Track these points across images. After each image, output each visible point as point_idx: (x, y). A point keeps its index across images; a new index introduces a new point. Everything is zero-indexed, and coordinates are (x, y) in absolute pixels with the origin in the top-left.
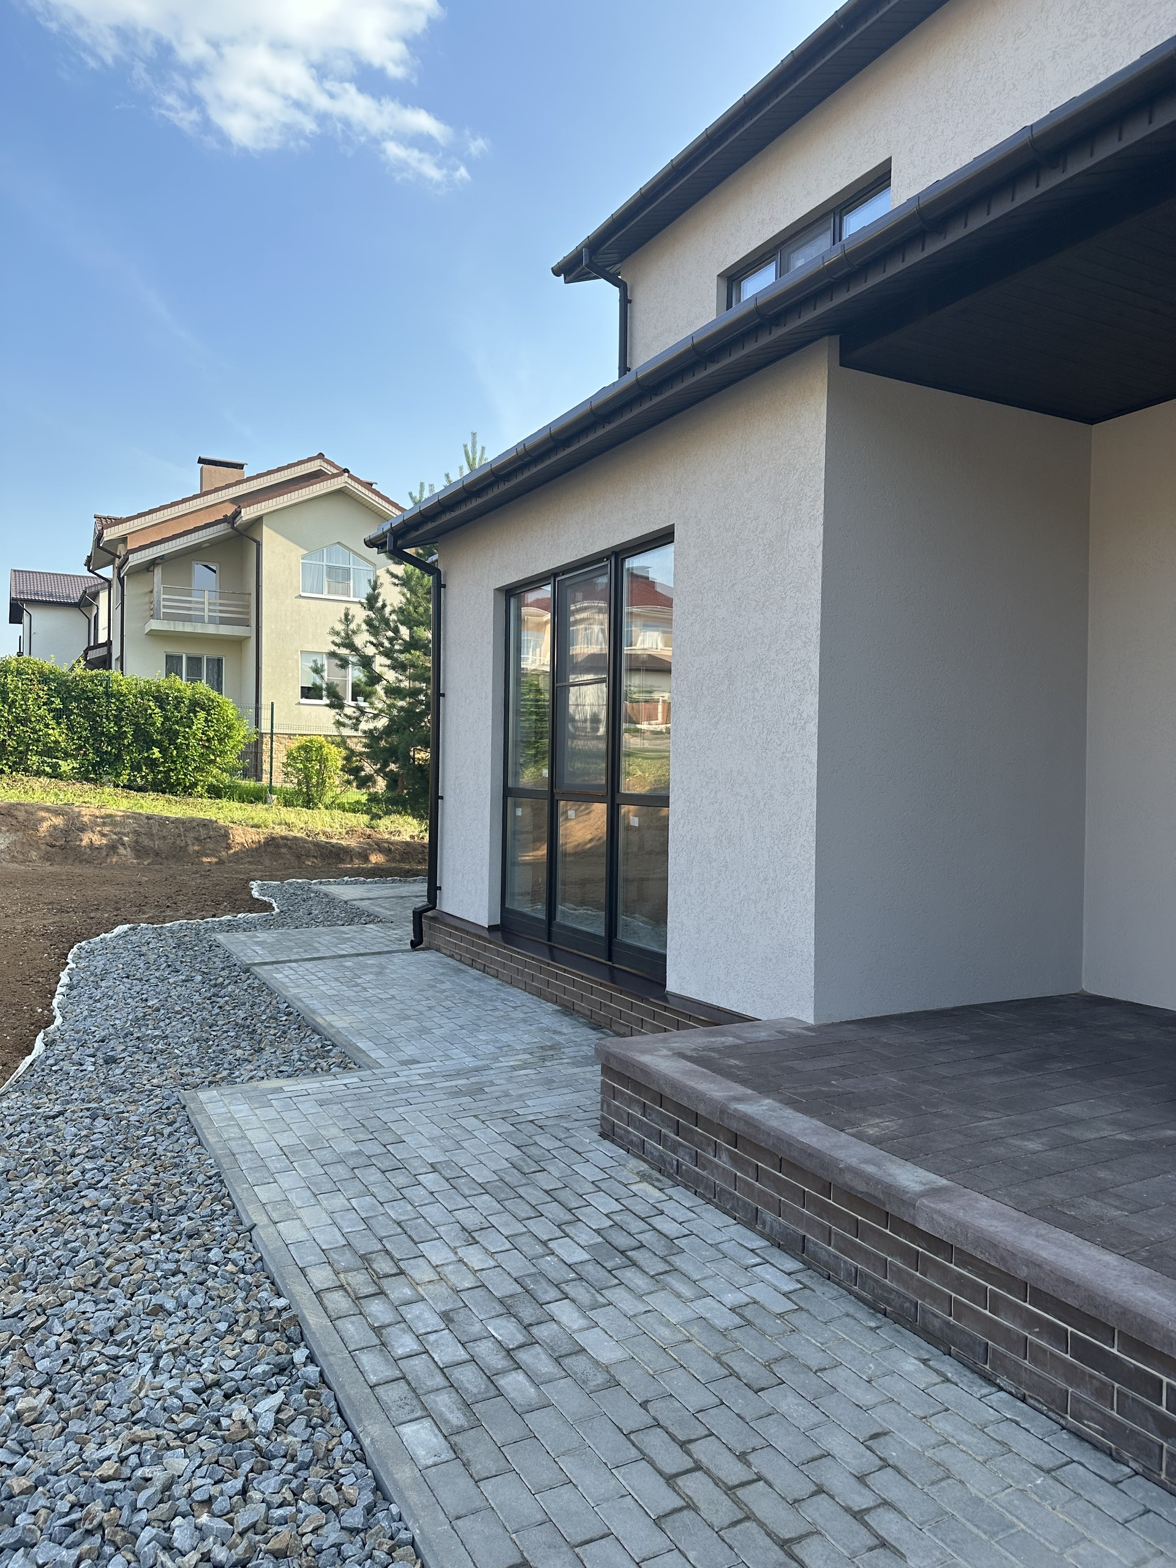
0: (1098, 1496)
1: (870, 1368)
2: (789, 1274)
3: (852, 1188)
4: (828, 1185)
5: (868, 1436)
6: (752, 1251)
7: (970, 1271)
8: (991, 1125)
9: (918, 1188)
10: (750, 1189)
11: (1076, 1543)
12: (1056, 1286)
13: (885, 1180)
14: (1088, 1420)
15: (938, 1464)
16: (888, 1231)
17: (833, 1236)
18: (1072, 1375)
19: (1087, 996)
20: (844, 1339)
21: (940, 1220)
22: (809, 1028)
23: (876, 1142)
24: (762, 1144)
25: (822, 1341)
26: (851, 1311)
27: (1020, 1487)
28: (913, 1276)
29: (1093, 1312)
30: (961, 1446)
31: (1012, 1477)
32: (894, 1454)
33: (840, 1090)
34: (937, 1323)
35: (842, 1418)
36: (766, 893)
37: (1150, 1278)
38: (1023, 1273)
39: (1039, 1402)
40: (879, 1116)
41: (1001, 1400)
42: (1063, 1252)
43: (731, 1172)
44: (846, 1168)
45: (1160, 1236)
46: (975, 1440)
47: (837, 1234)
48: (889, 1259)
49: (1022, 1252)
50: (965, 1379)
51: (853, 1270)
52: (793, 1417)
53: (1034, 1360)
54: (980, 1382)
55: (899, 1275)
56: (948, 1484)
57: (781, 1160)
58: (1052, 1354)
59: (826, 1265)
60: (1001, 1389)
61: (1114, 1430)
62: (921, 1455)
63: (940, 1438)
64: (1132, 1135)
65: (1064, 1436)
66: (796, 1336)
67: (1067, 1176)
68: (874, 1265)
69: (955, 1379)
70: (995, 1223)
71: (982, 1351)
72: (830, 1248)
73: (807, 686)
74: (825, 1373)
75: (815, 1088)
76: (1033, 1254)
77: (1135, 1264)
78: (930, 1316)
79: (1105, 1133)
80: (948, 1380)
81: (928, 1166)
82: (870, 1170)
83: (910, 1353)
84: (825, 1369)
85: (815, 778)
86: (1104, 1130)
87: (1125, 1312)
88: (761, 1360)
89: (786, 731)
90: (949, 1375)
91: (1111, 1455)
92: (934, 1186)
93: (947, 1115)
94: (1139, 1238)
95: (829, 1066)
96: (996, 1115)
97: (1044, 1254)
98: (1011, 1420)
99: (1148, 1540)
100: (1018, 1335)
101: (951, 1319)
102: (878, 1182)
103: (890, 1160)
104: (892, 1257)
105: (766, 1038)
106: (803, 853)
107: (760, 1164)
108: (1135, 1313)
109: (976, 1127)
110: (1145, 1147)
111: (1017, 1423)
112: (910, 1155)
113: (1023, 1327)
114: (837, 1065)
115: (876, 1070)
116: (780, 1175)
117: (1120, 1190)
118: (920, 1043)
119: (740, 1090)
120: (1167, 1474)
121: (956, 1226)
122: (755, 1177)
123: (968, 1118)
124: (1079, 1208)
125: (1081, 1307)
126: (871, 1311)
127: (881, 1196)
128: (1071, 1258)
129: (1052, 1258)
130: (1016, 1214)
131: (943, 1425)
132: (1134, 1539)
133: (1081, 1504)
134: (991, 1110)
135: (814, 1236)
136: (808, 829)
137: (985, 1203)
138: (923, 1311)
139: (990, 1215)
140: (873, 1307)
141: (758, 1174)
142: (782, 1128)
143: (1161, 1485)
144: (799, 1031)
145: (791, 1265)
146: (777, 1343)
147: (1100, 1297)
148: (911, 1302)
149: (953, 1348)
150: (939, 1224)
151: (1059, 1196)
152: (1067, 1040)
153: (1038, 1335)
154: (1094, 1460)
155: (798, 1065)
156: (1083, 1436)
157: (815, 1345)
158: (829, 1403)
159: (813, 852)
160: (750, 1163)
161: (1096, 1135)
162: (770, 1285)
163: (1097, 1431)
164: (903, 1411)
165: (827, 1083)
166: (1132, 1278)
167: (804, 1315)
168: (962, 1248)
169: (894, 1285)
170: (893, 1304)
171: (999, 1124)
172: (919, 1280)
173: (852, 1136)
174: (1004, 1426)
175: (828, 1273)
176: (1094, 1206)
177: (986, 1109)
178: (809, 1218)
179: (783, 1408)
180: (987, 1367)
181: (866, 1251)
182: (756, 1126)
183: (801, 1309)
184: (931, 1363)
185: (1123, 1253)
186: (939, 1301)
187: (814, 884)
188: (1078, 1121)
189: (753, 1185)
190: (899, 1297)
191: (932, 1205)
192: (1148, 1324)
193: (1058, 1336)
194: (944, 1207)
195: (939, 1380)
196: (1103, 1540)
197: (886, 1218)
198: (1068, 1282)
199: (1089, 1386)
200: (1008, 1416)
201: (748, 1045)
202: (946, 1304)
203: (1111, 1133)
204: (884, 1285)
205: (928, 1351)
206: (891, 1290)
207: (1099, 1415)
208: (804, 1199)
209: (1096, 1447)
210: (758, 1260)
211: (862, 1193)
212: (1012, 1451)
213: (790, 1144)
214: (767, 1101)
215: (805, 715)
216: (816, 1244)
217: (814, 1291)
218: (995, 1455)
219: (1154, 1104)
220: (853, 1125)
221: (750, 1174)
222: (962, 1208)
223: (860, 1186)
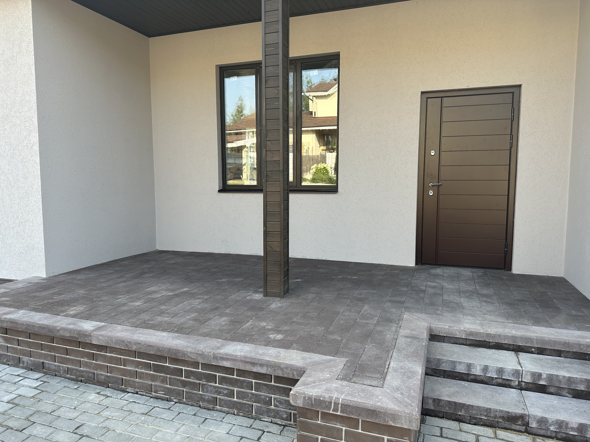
0: (163, 415)
1: (75, 404)
2: (37, 379)
3: (63, 336)
4: (52, 338)
5: (74, 429)
6: (18, 375)
7: (115, 354)
8: (122, 300)
9: (92, 329)
10: (15, 351)
11: (156, 433)
12: (146, 349)
13: (78, 329)
14: (160, 392)
15: (104, 428)
16: (80, 349)
17: (56, 358)
18: (153, 378)
19: (158, 251)
20: (63, 396)
21: (101, 338)
22: (44, 279)
23: (74, 316)
24: (20, 329)
25: (53, 400)
26: (66, 385)
27: (136, 423)
28: (92, 363)
29: (159, 354)
30: (113, 418)
31: (133, 421)
32: (86, 431)
33: (58, 300)
34: (103, 377)
35: (63, 426)
36: (18, 223)
37: (178, 336)
38: (134, 348)
39: (142, 392)
40: (75, 306)
41: (129, 396)
42: (148, 336)
43: (5, 346)
44: (60, 329)
45: (181, 322)
46: (119, 414)
47: (58, 357)
48: (82, 359)
49: (134, 341)
50: (115, 394)
51: (66, 369)
52: (40, 435)
53: (140, 378)
54: (121, 393)
55: (86, 365)
56: (109, 433)
57: (30, 334)
58: (146, 374)
59: (55, 370)
60: (128, 392)
61: (168, 391)
62: (97, 427)
63: (105, 418)
64: (173, 293)
65: (152, 400)
66: (41, 402)
67: (150, 311)
68: (75, 364)
69: (111, 395)
70: (123, 333)
71: (121, 381)
72: (56, 363)
73: (32, 129)
74: (55, 412)
75: (46, 301)
76: (137, 340)
77: (173, 333)
78: (100, 375)
79: (164, 294)
80: (108, 397)
81: (96, 320)
82: (71, 327)
83: (92, 392)
84: (55, 411)
85: (39, 170)
86: (163, 293)
87: (169, 350)
88: (23, 418)
89: (22, 149)
90: (108, 394)
91: (167, 401)
92: (99, 326)
93: (104, 300)
94: (174, 325)
95: (53, 292)
96: (124, 296)
97: (142, 339)
98: (132, 402)
99: (180, 422)
100: (133, 371)
101: (108, 374)
102: (75, 331)
103: (80, 321)
104: (83, 358)
105: (22, 287)
106: (35, 204)
107: (19, 338)
108: (173, 349)
109: (116, 302)
110: (177, 295)
111: (135, 402)
112: (88, 317)
113: (135, 367)
114: (57, 291)
115: (74, 289)
116: (30, 340)
117: (168, 311)
118: (94, 276)
119: (7, 309)
120: (185, 399)
121: (108, 338)
122: (17, 344)
123: (113, 299)
124: (154, 320)
125: (155, 353)
126: (75, 382)
127: (76, 336)
128: (151, 338)
129: (144, 339)
130: (131, 328)
131: (106, 413)
132: (175, 424)
133: (158, 420)
134: (122, 295)
135: (48, 361)
136: (37, 193)
137: (119, 327)
138: (97, 375)
139: (121, 331)
140: (76, 380)
141: (19, 343)
142: (30, 320)
143: (184, 403)
144: (39, 281)
145: (37, 375)
146: (31, 408)
147: (161, 347)
148: (92, 373)
149: (110, 384)
150: (101, 339)
151: (147, 318)
152: (151, 266)
153: (141, 369)
154: (161, 404)
155: (37, 294)
156: (158, 397)
157: (50, 403)
158: (56, 423)
159: (41, 203)
160: (14, 339)
161: (161, 295)
162: (27, 386)
163: (162, 394)
164: (90, 414)
165: (53, 299)
166: (171, 338)
167: (44, 393)
168: (111, 346)
169: (85, 369)
170: (85, 376)
171: (125, 299)
172: (95, 364)
173: (63, 316)
174: (130, 405)
175: (55, 373)
176: (159, 319)
177: (120, 295)
178: (45, 354)
179: (35, 432)
180: (123, 387)
181: (71, 359)
182: (16, 323)
183: (43, 391)
184: (101, 393)
185: (169, 331)
186: (103, 369)
187: (42, 217)
188: (155, 292)
189: (17, 348)
190: (87, 373)
191: (98, 333)
192: (177, 351)
193: (148, 366)
194: (103, 333)
195: (105, 398)
196: (165, 429)
197: (79, 344)
198: (150, 346)
199: (159, 380)
200: (131, 401)
201: (13, 291)
202: (106, 369)
203: (166, 294)
204: (80, 370)
205: (100, 389)
206: (83, 371)
207: (163, 388)
208: (42, 347)
209: (162, 399)
210: (21, 378)
211: (68, 337)
212: (133, 412)
213: (33, 326)
214: (22, 311)
215: (32, 142)
216: (49, 364)
217: (49, 382)
218: (126, 416)
219: (180, 281)
220: (63, 312)
221: (15, 344)
222: (110, 331)
223: (67, 334)
